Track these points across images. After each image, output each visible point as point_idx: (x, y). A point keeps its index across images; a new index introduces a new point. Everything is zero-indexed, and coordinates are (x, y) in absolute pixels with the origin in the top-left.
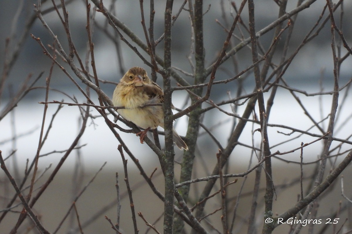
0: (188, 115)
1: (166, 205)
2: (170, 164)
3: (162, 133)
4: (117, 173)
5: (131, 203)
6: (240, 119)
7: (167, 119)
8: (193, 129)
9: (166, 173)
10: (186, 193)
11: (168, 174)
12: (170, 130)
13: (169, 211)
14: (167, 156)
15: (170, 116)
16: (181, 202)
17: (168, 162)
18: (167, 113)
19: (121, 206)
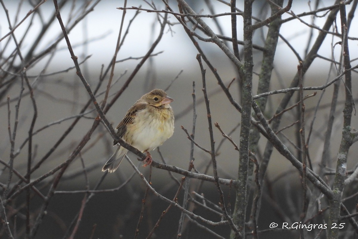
0: (268, 26)
1: (243, 117)
2: (249, 75)
3: (241, 43)
4: (194, 82)
5: (208, 114)
6: (320, 31)
7: (247, 29)
8: (272, 39)
9: (245, 84)
10: (263, 105)
11: (246, 85)
12: (249, 40)
13: (245, 122)
14: (245, 67)
15: (250, 26)
16: (258, 114)
17: (247, 72)
18: (247, 22)
19: (197, 116)
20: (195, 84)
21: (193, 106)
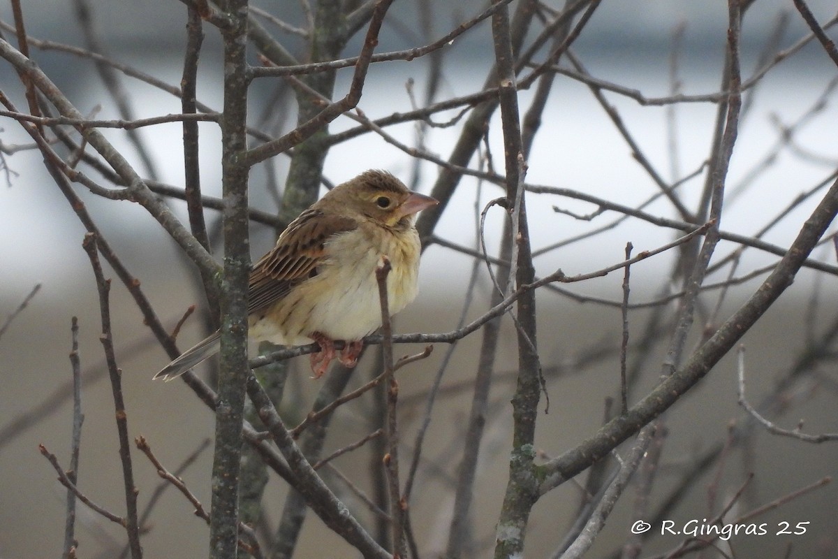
0: (290, 154)
1: (221, 420)
2: (238, 296)
3: (212, 204)
4: (75, 320)
5: (117, 409)
6: (442, 168)
7: (233, 161)
8: (302, 192)
9: (225, 323)
10: (276, 385)
11: (230, 326)
12: (239, 195)
13: (228, 436)
14: (228, 273)
15: (243, 152)
16: (264, 410)
17: (231, 289)
18: (234, 142)
19: (83, 416)
20: (79, 323)
21: (73, 391)
